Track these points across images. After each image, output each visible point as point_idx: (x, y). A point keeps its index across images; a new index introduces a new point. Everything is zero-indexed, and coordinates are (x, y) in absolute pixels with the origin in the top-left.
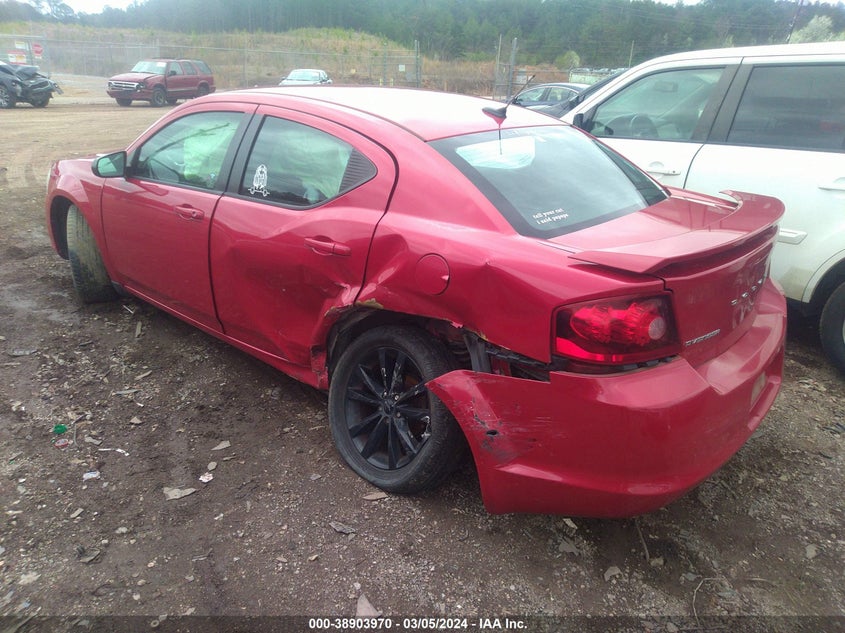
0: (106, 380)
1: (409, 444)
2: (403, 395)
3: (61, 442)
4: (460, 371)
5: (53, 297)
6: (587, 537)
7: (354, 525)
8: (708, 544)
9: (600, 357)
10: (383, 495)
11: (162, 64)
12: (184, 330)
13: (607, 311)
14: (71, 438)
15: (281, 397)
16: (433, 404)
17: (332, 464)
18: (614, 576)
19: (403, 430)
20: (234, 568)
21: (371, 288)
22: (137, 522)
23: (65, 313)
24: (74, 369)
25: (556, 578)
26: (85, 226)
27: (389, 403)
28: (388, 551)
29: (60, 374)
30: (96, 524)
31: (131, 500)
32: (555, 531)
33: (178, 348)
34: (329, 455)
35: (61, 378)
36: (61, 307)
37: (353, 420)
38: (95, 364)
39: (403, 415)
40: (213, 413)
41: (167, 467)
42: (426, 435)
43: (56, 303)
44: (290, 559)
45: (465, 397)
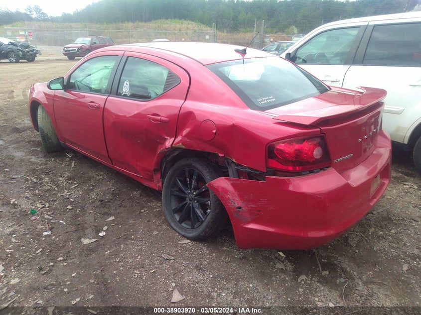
0: (56, 189)
1: (201, 216)
2: (197, 191)
3: (33, 218)
4: (223, 178)
5: (33, 150)
6: (290, 261)
7: (174, 256)
8: (352, 264)
9: (291, 168)
10: (189, 241)
11: (89, 39)
12: (95, 164)
13: (292, 145)
14: (38, 216)
15: (141, 195)
16: (211, 195)
17: (164, 227)
18: (303, 280)
19: (198, 209)
20: (114, 276)
21: (179, 138)
22: (68, 255)
23: (38, 158)
24: (41, 184)
25: (273, 281)
26: (46, 115)
27: (191, 196)
28: (189, 268)
29: (34, 186)
30: (48, 256)
31: (65, 245)
32: (274, 258)
33: (92, 173)
34: (163, 222)
35: (35, 188)
36: (37, 155)
37: (174, 205)
38: (51, 181)
39: (198, 202)
40: (107, 204)
41: (84, 229)
42: (209, 211)
43: (34, 153)
44: (141, 272)
45: (225, 191)
